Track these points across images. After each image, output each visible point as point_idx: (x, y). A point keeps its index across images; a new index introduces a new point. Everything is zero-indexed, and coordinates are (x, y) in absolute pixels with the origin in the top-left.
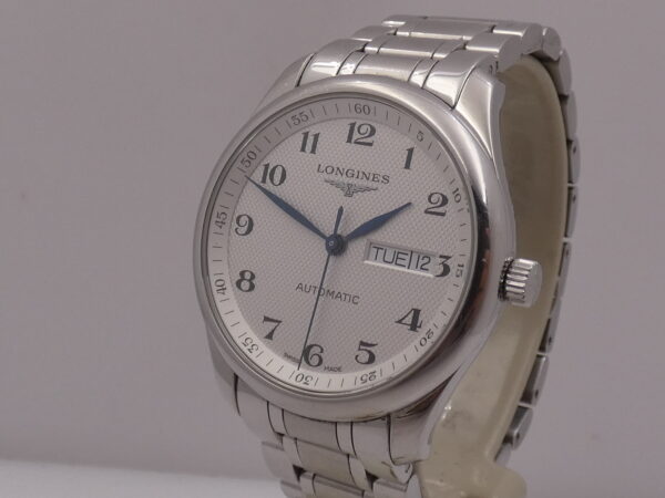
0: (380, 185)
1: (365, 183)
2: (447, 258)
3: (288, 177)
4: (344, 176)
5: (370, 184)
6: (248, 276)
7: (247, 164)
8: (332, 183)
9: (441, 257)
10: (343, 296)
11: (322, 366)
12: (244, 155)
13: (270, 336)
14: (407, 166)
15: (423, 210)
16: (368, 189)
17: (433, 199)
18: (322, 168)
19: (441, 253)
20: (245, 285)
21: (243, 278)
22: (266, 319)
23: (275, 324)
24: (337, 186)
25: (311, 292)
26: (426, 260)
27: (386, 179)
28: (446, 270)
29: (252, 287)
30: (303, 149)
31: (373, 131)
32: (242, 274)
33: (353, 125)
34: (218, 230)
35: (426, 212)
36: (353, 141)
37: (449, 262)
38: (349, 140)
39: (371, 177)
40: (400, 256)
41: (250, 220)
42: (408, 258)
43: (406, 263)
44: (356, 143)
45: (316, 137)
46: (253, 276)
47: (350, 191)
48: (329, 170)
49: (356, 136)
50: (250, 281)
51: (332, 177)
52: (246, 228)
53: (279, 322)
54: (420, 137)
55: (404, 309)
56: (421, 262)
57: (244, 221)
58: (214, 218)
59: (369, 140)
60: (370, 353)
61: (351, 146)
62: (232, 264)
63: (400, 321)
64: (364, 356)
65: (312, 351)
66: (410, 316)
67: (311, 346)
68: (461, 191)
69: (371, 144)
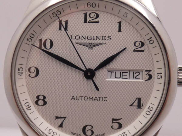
0: (107, 41)
1: (98, 41)
2: (150, 71)
3: (54, 44)
4: (86, 39)
5: (102, 42)
6: (41, 98)
7: (30, 40)
8: (80, 44)
9: (146, 71)
10: (98, 99)
11: (94, 135)
12: (28, 36)
13: (61, 126)
14: (120, 30)
15: (132, 50)
16: (101, 44)
17: (136, 45)
19: (146, 69)
20: (41, 103)
21: (39, 99)
22: (57, 118)
23: (62, 119)
24: (84, 45)
25: (80, 100)
26: (138, 74)
27: (110, 38)
28: (150, 77)
29: (45, 103)
30: (60, 29)
31: (98, 16)
32: (38, 97)
33: (86, 15)
34: (20, 77)
35: (134, 51)
36: (87, 22)
37: (151, 73)
38: (85, 21)
39: (102, 38)
40: (124, 74)
41: (37, 69)
42: (128, 74)
43: (127, 77)
44: (89, 22)
45: (66, 22)
46: (44, 97)
47: (91, 46)
49: (88, 19)
50: (43, 100)
51: (80, 41)
52: (35, 73)
53: (65, 118)
54: (125, 16)
55: (133, 99)
56: (135, 75)
57: (33, 70)
58: (17, 71)
59: (97, 20)
60: (119, 123)
61: (87, 24)
62: (30, 94)
63: (131, 105)
64: (116, 126)
65: (87, 129)
66: (137, 102)
67: (86, 126)
68: (154, 38)
69: (98, 22)
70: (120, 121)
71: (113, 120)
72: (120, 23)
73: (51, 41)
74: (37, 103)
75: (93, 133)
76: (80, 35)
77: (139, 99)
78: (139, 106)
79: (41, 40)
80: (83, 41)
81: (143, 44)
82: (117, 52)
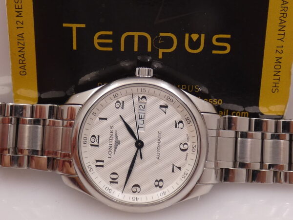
0: (114, 130)
1: (114, 136)
2: (139, 97)
3: (114, 172)
5: (114, 134)
6: (157, 183)
8: (115, 151)
9: (139, 100)
10: (159, 138)
11: (187, 143)
13: (180, 168)
14: (106, 119)
15: (122, 110)
16: (116, 134)
17: (118, 106)
18: (110, 156)
19: (137, 101)
20: (161, 184)
21: (158, 185)
22: (173, 171)
23: (175, 167)
24: (116, 148)
26: (141, 107)
27: (112, 127)
28: (144, 97)
29: (161, 180)
30: (102, 166)
31: (94, 136)
32: (156, 186)
33: (92, 145)
34: (140, 200)
35: (123, 108)
37: (141, 97)
38: (97, 146)
39: (112, 134)
41: (134, 186)
42: (141, 114)
43: (143, 115)
44: (98, 143)
45: (97, 161)
46: (157, 181)
47: (118, 142)
48: (110, 153)
49: (96, 143)
50: (158, 182)
51: (113, 152)
52: (137, 188)
53: (173, 165)
54: (95, 114)
55: (160, 112)
56: (142, 109)
57: (134, 189)
58: (135, 201)
59: (97, 137)
60: (179, 123)
61: (100, 144)
62: (153, 192)
63: (165, 113)
64: (181, 125)
65: (182, 148)
66: (163, 109)
67: (180, 148)
68: (114, 94)
69: (99, 136)
70: (177, 123)
71: (176, 127)
72: (100, 119)
73: (111, 174)
74: (161, 187)
75: (186, 144)
76: (109, 150)
77: (161, 106)
78: (166, 107)
79: (111, 182)
80: (113, 148)
81: (118, 102)
82: (123, 122)
